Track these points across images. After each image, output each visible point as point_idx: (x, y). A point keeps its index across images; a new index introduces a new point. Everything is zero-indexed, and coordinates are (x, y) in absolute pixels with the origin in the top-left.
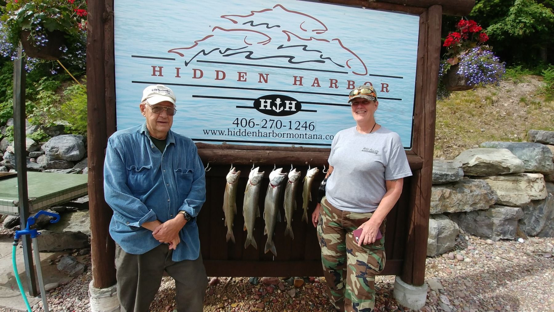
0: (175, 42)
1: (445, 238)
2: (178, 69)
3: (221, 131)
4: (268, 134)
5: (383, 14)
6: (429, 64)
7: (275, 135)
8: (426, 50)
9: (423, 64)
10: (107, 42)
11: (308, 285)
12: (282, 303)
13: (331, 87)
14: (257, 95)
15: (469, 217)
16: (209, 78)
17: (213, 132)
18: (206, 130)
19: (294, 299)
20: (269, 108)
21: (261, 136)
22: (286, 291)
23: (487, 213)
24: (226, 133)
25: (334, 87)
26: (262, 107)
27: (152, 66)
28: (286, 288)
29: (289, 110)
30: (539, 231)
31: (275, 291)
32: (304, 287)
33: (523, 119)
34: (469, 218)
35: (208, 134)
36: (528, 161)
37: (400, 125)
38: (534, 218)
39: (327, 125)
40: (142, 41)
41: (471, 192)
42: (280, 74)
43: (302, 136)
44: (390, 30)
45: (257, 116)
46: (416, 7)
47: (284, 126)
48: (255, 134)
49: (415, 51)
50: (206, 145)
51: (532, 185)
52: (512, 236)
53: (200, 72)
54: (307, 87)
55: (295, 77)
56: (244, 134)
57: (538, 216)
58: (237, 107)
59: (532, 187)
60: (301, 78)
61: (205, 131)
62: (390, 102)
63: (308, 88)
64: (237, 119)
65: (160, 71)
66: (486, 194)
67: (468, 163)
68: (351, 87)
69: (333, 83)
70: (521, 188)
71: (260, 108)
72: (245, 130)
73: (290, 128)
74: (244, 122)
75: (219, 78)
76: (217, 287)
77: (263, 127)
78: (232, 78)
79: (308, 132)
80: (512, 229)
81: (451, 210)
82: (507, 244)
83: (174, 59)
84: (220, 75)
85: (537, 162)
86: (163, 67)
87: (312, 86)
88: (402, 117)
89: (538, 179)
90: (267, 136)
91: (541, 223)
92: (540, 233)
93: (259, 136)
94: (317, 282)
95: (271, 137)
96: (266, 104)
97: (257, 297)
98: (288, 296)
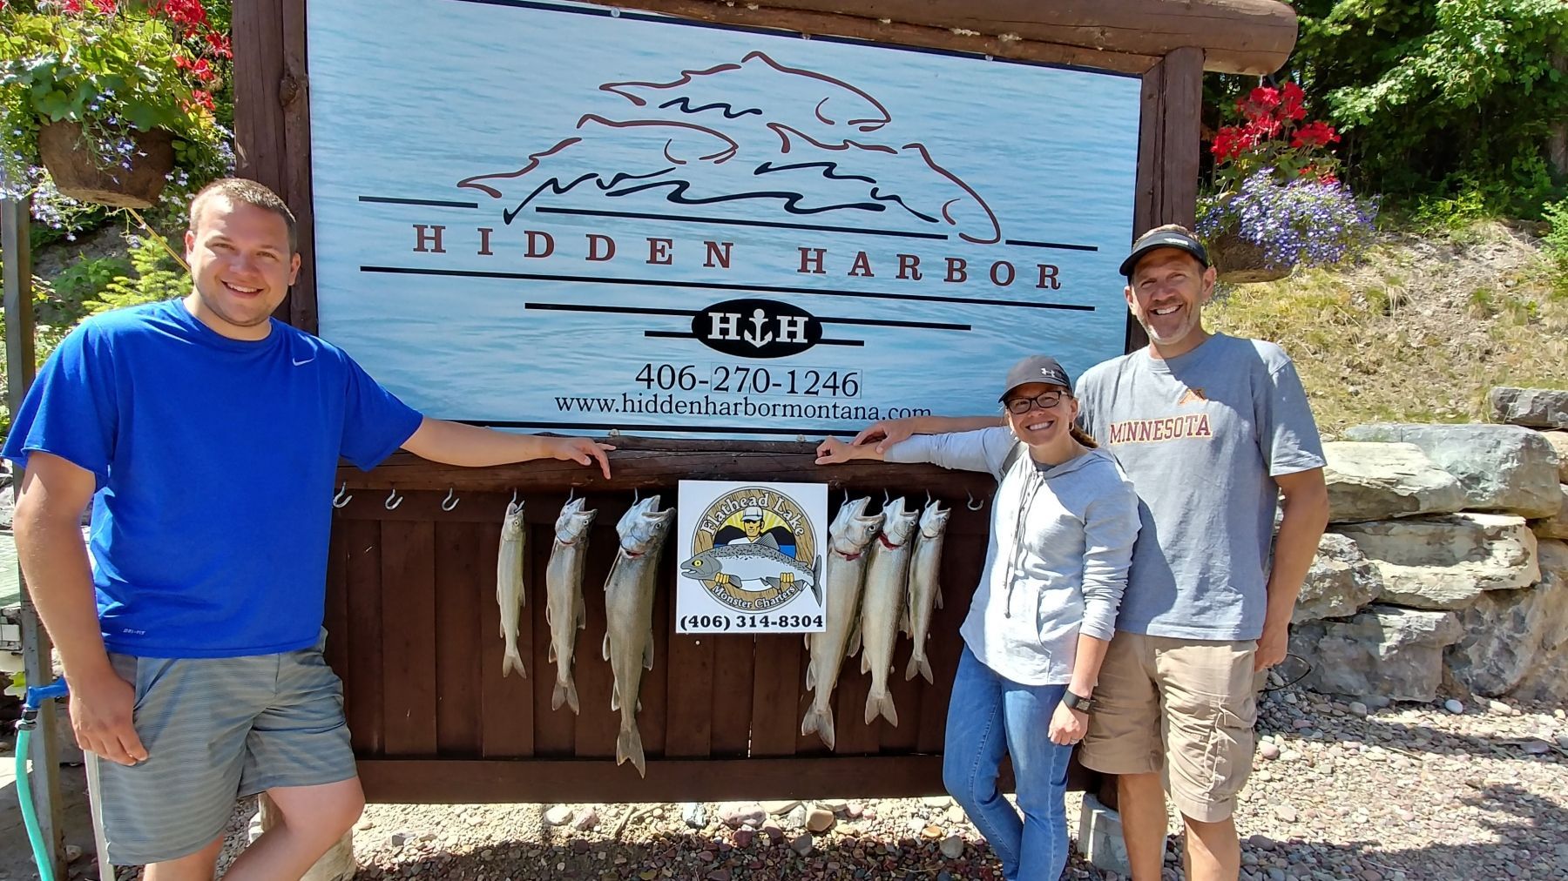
0: (478, 159)
2: (485, 233)
3: (606, 400)
4: (732, 408)
6: (1167, 210)
7: (750, 410)
8: (1159, 173)
9: (1153, 212)
10: (292, 162)
11: (845, 826)
12: (778, 871)
13: (902, 275)
14: (700, 300)
16: (571, 255)
17: (582, 402)
18: (565, 399)
19: (807, 859)
20: (733, 336)
21: (715, 413)
22: (786, 840)
23: (1352, 630)
24: (619, 404)
25: (911, 277)
26: (715, 335)
27: (414, 226)
28: (784, 833)
29: (789, 340)
32: (832, 831)
35: (568, 409)
39: (893, 382)
40: (386, 158)
45: (702, 359)
46: (1131, 53)
47: (774, 385)
48: (696, 406)
51: (1486, 546)
52: (1426, 692)
53: (544, 239)
55: (805, 251)
56: (666, 407)
57: (1508, 637)
58: (648, 334)
60: (820, 252)
61: (562, 402)
62: (1064, 315)
63: (838, 279)
64: (649, 366)
65: (437, 239)
66: (1347, 575)
68: (957, 275)
69: (908, 266)
71: (710, 337)
72: (671, 396)
73: (793, 391)
74: (666, 374)
75: (597, 257)
77: (717, 389)
83: (475, 206)
85: (1504, 482)
86: (444, 228)
89: (1505, 529)
90: (728, 413)
91: (1519, 657)
92: (1518, 686)
93: (707, 413)
94: (868, 818)
95: (741, 414)
96: (726, 326)
97: (706, 856)
98: (792, 853)
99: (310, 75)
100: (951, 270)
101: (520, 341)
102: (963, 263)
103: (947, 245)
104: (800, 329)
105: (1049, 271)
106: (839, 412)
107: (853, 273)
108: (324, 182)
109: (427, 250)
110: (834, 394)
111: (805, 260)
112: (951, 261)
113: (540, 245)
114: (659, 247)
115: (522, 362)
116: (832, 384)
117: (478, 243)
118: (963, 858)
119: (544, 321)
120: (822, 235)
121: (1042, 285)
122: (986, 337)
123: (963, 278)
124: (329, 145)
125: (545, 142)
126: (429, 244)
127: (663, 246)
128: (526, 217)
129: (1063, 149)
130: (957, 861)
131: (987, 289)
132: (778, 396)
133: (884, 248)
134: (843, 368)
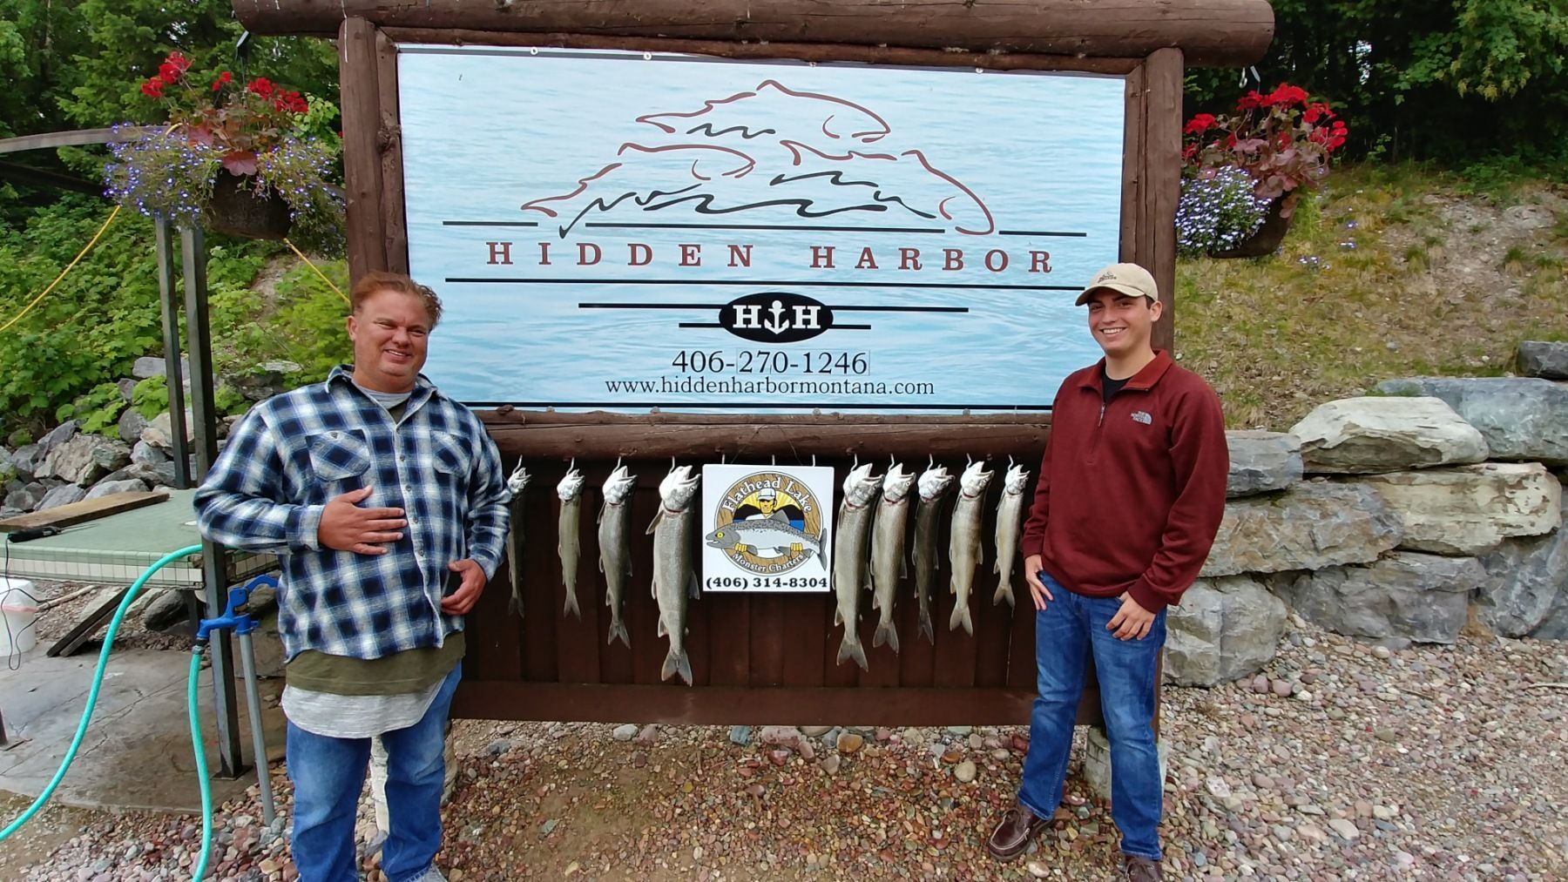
0: (536, 186)
1: (1241, 638)
2: (544, 246)
4: (756, 387)
5: (1029, 82)
6: (1151, 197)
7: (771, 387)
8: (1142, 163)
9: (1138, 199)
10: (390, 196)
11: (873, 749)
12: (806, 788)
13: (904, 266)
14: (726, 295)
15: (1321, 585)
19: (834, 778)
20: (755, 324)
22: (818, 760)
23: (1371, 574)
24: (659, 386)
26: (739, 324)
28: (817, 754)
30: (1535, 623)
32: (861, 753)
33: (1513, 309)
34: (1319, 586)
36: (1501, 429)
38: (1518, 587)
39: (899, 360)
41: (1324, 516)
42: (777, 243)
43: (837, 387)
46: (1114, 56)
48: (724, 386)
49: (1114, 165)
50: (612, 415)
51: (1507, 494)
52: (1447, 634)
53: (592, 249)
55: (816, 249)
56: (699, 388)
57: (1531, 581)
58: (682, 325)
60: (830, 250)
63: (846, 272)
64: (683, 353)
65: (506, 253)
66: (1367, 522)
67: (1323, 441)
69: (909, 258)
70: (1476, 504)
73: (808, 371)
76: (654, 750)
78: (667, 260)
79: (852, 378)
80: (1446, 616)
81: (1265, 567)
82: (1428, 655)
83: (536, 224)
84: (641, 254)
85: (1527, 433)
89: (1526, 477)
91: (1539, 599)
92: (1538, 628)
94: (894, 742)
95: (763, 391)
97: (745, 772)
98: (821, 773)
99: (403, 126)
100: (949, 260)
102: (960, 253)
104: (813, 317)
105: (1040, 257)
106: (850, 388)
107: (859, 266)
108: (415, 211)
111: (816, 257)
112: (948, 252)
113: (589, 254)
114: (689, 252)
118: (974, 782)
119: (594, 317)
121: (1034, 269)
123: (960, 266)
124: (418, 181)
128: (577, 231)
130: (969, 785)
132: (796, 375)
133: (888, 242)
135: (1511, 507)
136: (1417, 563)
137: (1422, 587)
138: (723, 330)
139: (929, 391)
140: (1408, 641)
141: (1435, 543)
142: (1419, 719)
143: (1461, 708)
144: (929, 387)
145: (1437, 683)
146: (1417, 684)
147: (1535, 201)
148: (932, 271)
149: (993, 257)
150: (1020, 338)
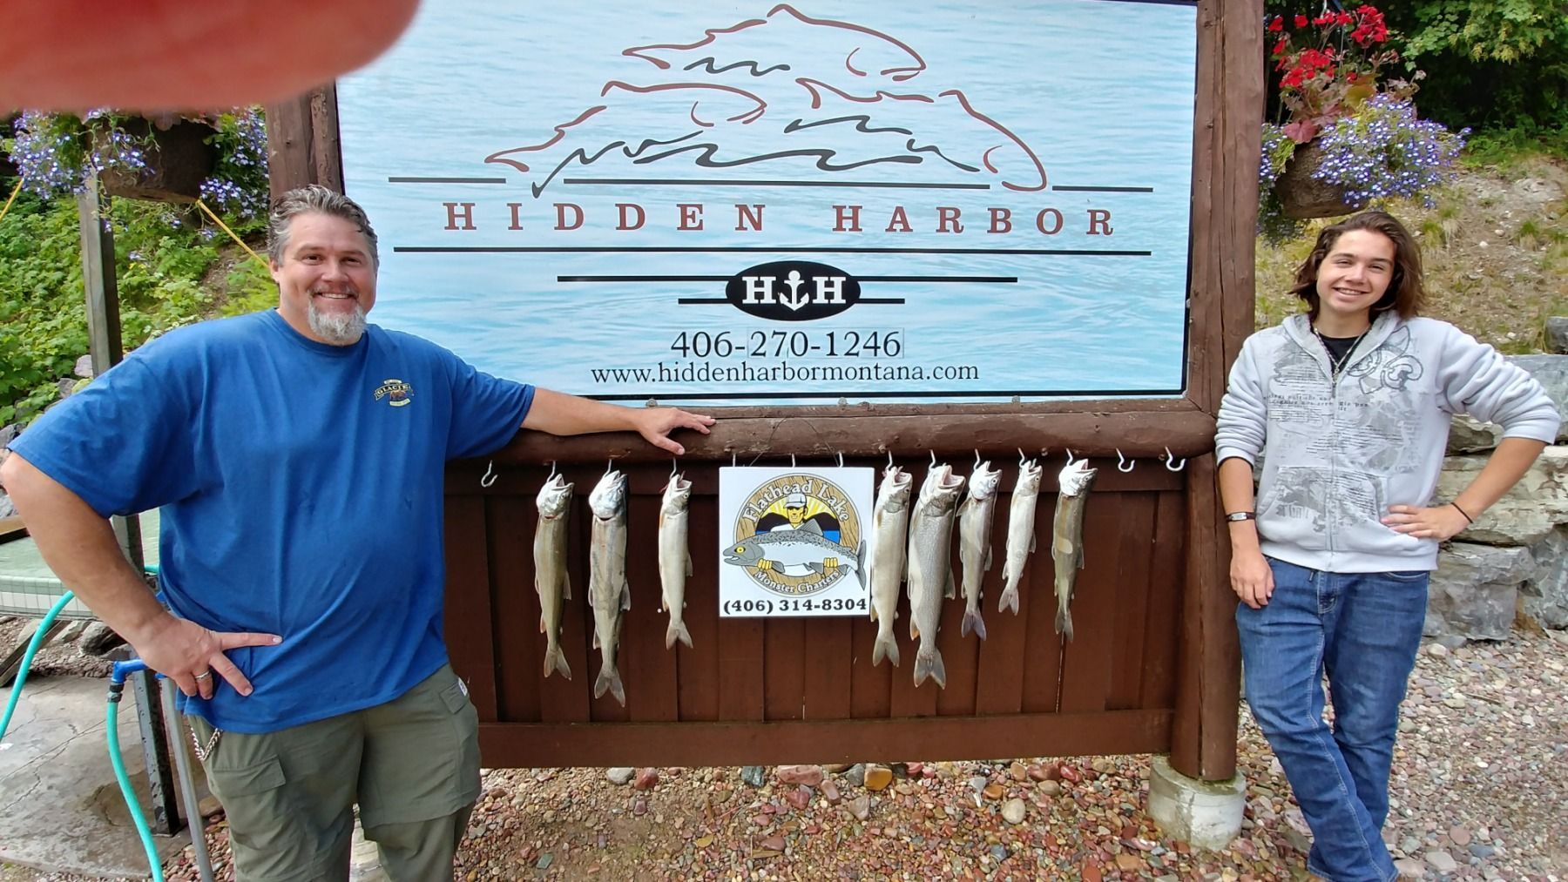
2: (515, 208)
6: (1230, 143)
8: (1218, 104)
9: (1213, 147)
10: (321, 147)
11: (904, 785)
12: (833, 836)
13: (943, 229)
17: (618, 373)
19: (864, 823)
20: (768, 299)
22: (843, 800)
25: (952, 230)
26: (750, 299)
28: (842, 794)
29: (826, 301)
31: (811, 802)
32: (892, 791)
33: (1533, 284)
37: (1149, 328)
38: (1564, 577)
44: (1110, 54)
47: (813, 348)
51: (1556, 479)
52: (1501, 629)
53: (573, 211)
54: (874, 234)
55: (839, 209)
56: (703, 375)
58: (682, 301)
59: (1558, 485)
60: (856, 209)
62: (1116, 261)
63: (875, 236)
64: (684, 334)
65: (468, 216)
69: (949, 219)
70: (1527, 490)
71: (744, 302)
73: (832, 353)
74: (702, 341)
75: (628, 225)
76: (654, 794)
77: (754, 354)
80: (1501, 610)
82: (1487, 653)
84: (631, 217)
86: (474, 205)
87: (887, 230)
88: (1152, 302)
94: (928, 776)
96: (761, 290)
97: (762, 820)
98: (849, 817)
100: (994, 221)
101: (556, 314)
102: (1007, 213)
103: (990, 195)
104: (837, 290)
105: (1100, 216)
106: (881, 373)
107: (891, 229)
109: (458, 228)
110: (876, 355)
111: (840, 218)
112: (994, 211)
113: (569, 217)
115: (559, 335)
116: (873, 345)
117: (508, 218)
118: (1025, 824)
120: (858, 191)
121: (1093, 231)
122: (1034, 288)
123: (1008, 228)
125: (573, 112)
126: (460, 222)
127: (694, 212)
129: (1112, 86)
130: (1019, 828)
131: (1034, 239)
133: (923, 201)
134: (885, 328)
135: (1560, 493)
136: (1474, 555)
137: (1479, 580)
138: (731, 306)
139: (973, 376)
140: (1464, 639)
141: (1489, 532)
142: (1491, 727)
143: (1528, 711)
144: (972, 371)
145: (1499, 685)
146: (1480, 688)
147: (1543, 175)
148: (976, 234)
149: (1044, 218)
150: (1079, 312)
